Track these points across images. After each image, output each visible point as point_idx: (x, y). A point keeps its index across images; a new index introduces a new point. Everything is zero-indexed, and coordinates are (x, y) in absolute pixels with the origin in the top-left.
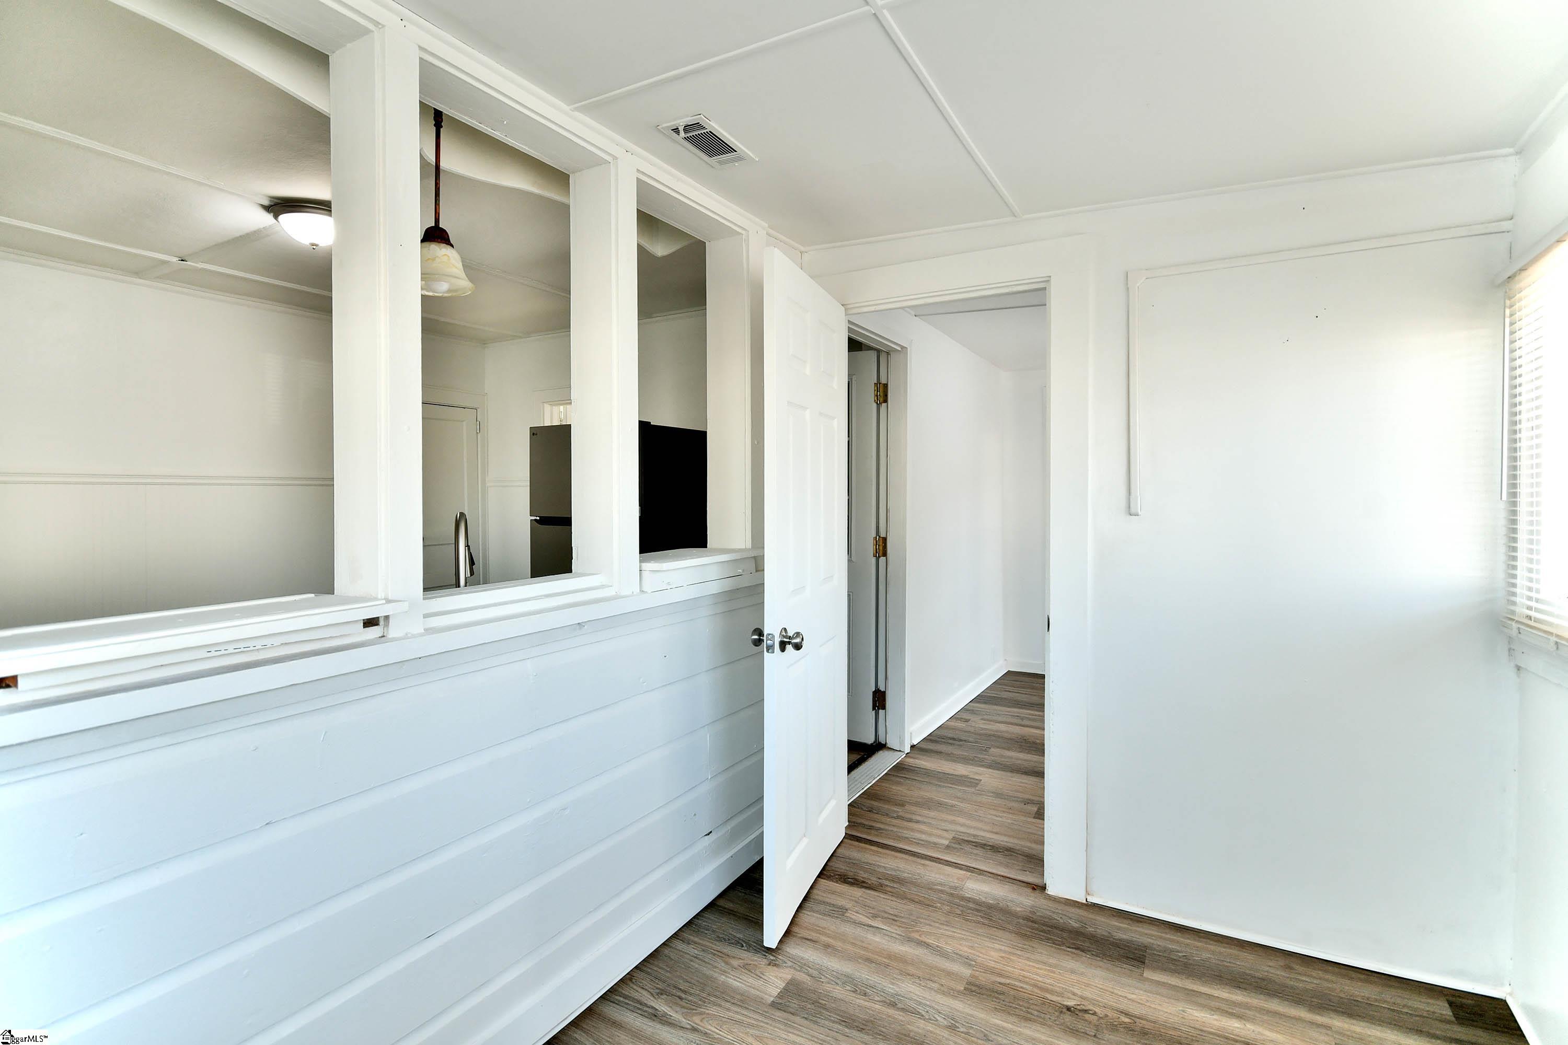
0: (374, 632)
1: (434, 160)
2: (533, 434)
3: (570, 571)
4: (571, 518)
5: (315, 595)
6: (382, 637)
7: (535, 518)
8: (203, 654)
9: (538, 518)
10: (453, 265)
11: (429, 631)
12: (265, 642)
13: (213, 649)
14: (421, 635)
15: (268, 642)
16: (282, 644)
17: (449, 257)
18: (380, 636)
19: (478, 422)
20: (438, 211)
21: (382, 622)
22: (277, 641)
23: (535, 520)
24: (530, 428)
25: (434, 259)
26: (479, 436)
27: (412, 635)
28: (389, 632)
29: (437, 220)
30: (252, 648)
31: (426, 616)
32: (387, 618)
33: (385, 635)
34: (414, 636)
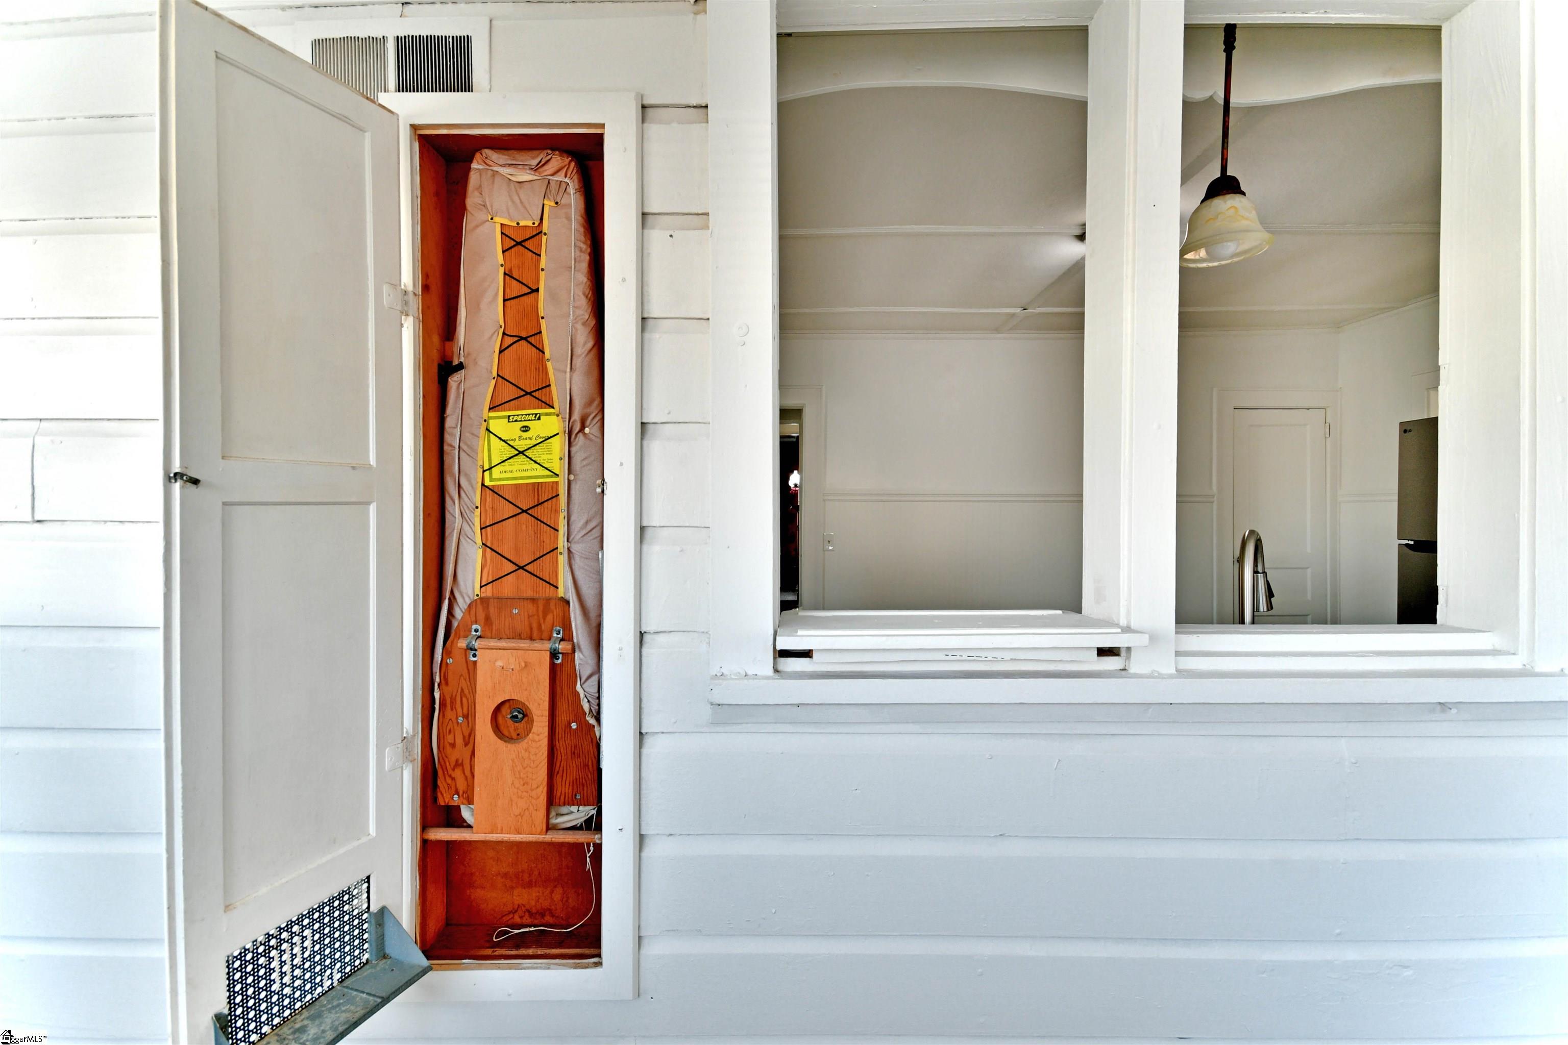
0: (1110, 663)
1: (1222, 96)
2: (1405, 431)
3: (1433, 620)
4: (1436, 542)
5: (1063, 612)
6: (1123, 670)
7: (1406, 542)
8: (941, 656)
9: (1412, 543)
10: (1242, 217)
11: (1181, 673)
12: (995, 654)
13: (950, 654)
14: (1171, 676)
15: (999, 655)
16: (1012, 659)
17: (1236, 208)
18: (1121, 668)
19: (1327, 424)
20: (1225, 157)
21: (1123, 653)
22: (1008, 656)
23: (1407, 545)
24: (1401, 423)
25: (1217, 217)
26: (1328, 440)
27: (1159, 674)
28: (1131, 665)
29: (1224, 168)
30: (983, 659)
31: (1178, 654)
32: (1129, 649)
33: (1127, 668)
34: (1161, 676)
